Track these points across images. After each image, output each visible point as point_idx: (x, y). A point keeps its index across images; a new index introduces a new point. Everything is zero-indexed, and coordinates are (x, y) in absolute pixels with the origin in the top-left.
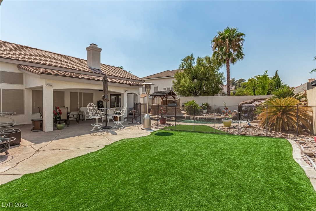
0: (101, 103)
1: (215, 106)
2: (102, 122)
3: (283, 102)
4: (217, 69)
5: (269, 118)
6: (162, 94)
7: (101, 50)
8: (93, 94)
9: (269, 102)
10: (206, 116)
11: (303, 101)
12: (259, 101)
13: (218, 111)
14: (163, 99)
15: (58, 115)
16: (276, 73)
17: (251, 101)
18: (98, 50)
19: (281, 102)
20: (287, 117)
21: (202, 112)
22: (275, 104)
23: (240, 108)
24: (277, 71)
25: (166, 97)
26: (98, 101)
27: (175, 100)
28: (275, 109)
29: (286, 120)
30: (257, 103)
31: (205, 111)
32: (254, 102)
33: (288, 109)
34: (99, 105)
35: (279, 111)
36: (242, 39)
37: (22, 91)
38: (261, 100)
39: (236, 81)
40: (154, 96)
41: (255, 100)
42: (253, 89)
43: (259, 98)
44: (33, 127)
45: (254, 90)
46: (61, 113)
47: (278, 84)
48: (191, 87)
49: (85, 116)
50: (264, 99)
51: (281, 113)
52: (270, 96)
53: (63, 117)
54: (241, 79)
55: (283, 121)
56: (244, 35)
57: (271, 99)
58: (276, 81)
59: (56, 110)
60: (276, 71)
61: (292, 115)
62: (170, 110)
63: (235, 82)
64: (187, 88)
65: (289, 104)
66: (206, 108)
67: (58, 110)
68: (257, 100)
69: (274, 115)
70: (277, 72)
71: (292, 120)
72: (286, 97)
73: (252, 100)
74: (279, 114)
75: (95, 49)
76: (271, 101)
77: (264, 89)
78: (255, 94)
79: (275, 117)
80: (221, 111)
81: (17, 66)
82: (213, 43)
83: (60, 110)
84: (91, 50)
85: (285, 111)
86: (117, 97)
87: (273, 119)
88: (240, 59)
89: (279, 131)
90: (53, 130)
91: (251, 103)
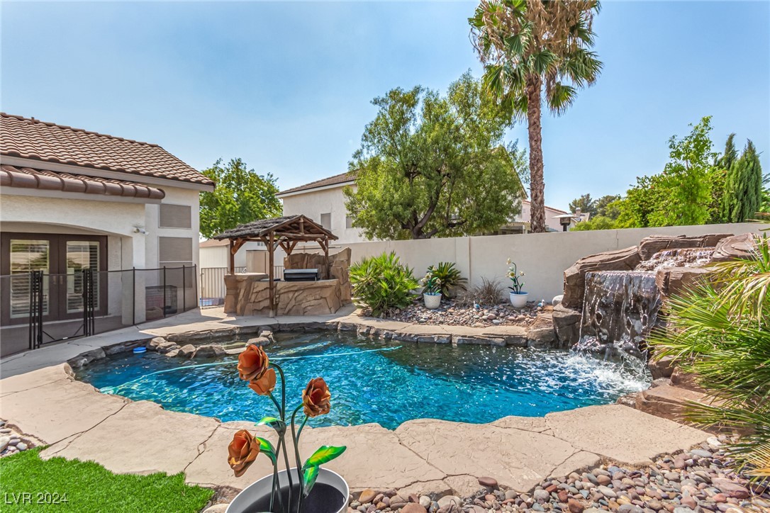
12: (675, 254)
13: (488, 297)
17: (631, 253)
21: (420, 302)
24: (731, 137)
27: (327, 253)
31: (432, 299)
32: (648, 258)
39: (595, 202)
41: (651, 249)
42: (639, 211)
45: (644, 213)
47: (749, 179)
54: (608, 197)
60: (726, 139)
62: (291, 295)
63: (592, 203)
68: (665, 248)
73: (634, 249)
77: (694, 201)
91: (631, 263)
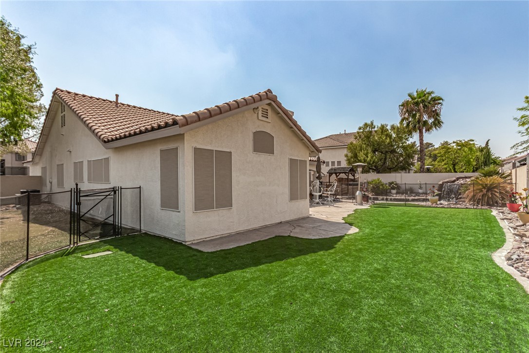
1: (405, 184)
3: (489, 181)
4: (407, 139)
5: (475, 195)
6: (340, 171)
9: (475, 180)
10: (396, 196)
11: (509, 180)
13: (411, 191)
16: (487, 143)
17: (453, 179)
19: (487, 181)
20: (492, 194)
21: (390, 192)
22: (481, 183)
23: (441, 187)
25: (347, 174)
27: (354, 178)
28: (481, 187)
29: (490, 196)
30: (462, 181)
31: (394, 191)
32: (458, 180)
33: (492, 186)
35: (484, 188)
36: (439, 103)
38: (466, 178)
40: (330, 173)
43: (463, 176)
45: (454, 165)
48: (374, 162)
50: (470, 177)
51: (486, 190)
52: (476, 174)
55: (488, 197)
56: (442, 100)
57: (477, 178)
58: (484, 154)
61: (496, 192)
64: (369, 163)
65: (493, 182)
66: (396, 188)
68: (461, 179)
69: (480, 192)
70: (489, 142)
71: (496, 195)
72: (492, 176)
74: (485, 191)
76: (478, 180)
78: (456, 170)
79: (481, 194)
80: (414, 191)
82: (401, 107)
85: (490, 188)
87: (479, 196)
88: (437, 128)
89: (485, 205)
91: (454, 181)
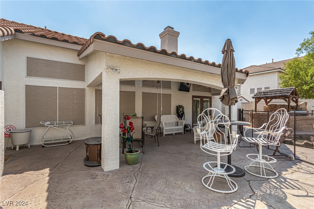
0: (181, 109)
2: (195, 143)
6: (273, 95)
7: (178, 34)
8: (170, 95)
14: (269, 104)
15: (128, 132)
18: (175, 35)
26: (177, 105)
27: (297, 105)
34: (179, 111)
37: (83, 90)
40: (257, 98)
44: (87, 155)
46: (133, 129)
49: (163, 129)
53: (136, 135)
59: (125, 122)
67: (128, 122)
75: (171, 33)
81: (77, 54)
83: (131, 123)
84: (166, 35)
86: (201, 100)
90: (118, 167)
